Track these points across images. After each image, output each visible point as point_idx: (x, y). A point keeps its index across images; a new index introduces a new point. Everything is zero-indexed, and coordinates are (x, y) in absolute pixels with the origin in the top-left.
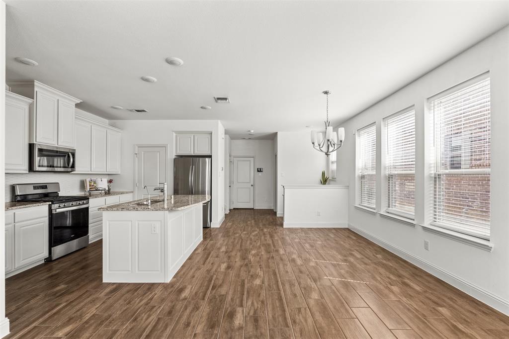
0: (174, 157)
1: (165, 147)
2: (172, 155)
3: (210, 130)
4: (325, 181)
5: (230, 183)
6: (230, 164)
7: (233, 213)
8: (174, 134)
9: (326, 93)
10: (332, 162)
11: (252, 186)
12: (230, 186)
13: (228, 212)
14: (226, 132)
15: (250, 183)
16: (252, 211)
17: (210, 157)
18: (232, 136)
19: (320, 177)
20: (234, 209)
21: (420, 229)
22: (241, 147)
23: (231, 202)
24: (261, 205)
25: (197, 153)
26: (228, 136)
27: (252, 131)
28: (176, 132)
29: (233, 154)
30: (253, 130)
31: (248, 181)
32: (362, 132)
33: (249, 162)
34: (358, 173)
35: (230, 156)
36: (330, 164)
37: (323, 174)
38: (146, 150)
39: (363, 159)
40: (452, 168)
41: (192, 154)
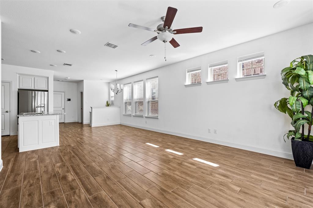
0: (18, 90)
1: (9, 82)
3: (47, 76)
4: (108, 105)
9: (116, 71)
10: (112, 97)
11: (63, 109)
15: (61, 107)
17: (47, 91)
19: (106, 103)
21: (144, 118)
25: (36, 88)
28: (19, 74)
30: (69, 77)
32: (126, 85)
33: (61, 95)
34: (124, 101)
36: (111, 97)
37: (107, 102)
39: (126, 96)
40: (153, 99)
41: (33, 88)
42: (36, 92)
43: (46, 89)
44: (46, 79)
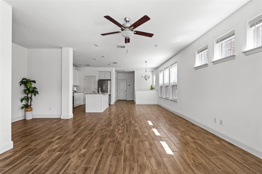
0: (98, 80)
1: (95, 77)
2: (97, 79)
3: (110, 71)
4: (152, 89)
5: (117, 90)
6: (117, 83)
7: (118, 101)
8: (98, 72)
9: (146, 62)
10: (154, 82)
11: (125, 91)
12: (117, 91)
13: (116, 101)
14: (116, 71)
16: (126, 101)
17: (110, 80)
18: (118, 72)
20: (119, 100)
22: (121, 76)
23: (117, 97)
24: (129, 99)
25: (106, 79)
26: (116, 72)
27: (125, 71)
28: (99, 71)
29: (118, 79)
31: (124, 89)
33: (124, 82)
35: (117, 79)
37: (152, 86)
38: (88, 78)
41: (104, 79)
42: (105, 81)
43: (109, 79)
44: (110, 73)
